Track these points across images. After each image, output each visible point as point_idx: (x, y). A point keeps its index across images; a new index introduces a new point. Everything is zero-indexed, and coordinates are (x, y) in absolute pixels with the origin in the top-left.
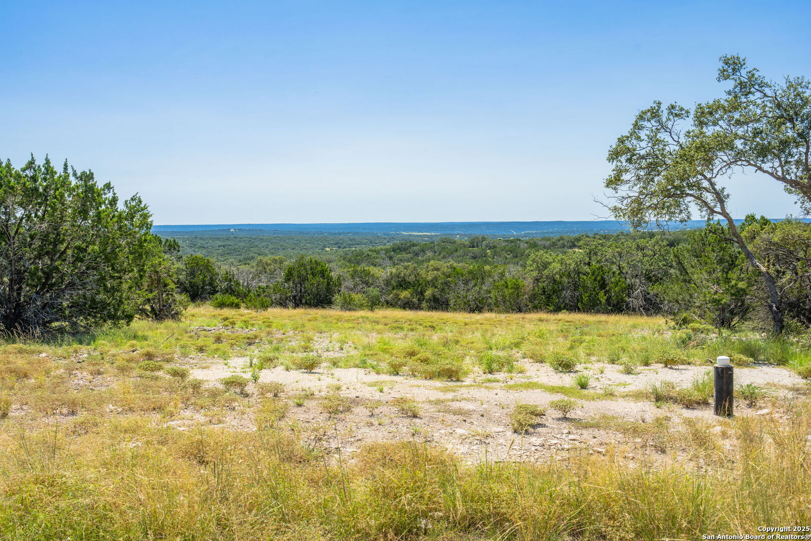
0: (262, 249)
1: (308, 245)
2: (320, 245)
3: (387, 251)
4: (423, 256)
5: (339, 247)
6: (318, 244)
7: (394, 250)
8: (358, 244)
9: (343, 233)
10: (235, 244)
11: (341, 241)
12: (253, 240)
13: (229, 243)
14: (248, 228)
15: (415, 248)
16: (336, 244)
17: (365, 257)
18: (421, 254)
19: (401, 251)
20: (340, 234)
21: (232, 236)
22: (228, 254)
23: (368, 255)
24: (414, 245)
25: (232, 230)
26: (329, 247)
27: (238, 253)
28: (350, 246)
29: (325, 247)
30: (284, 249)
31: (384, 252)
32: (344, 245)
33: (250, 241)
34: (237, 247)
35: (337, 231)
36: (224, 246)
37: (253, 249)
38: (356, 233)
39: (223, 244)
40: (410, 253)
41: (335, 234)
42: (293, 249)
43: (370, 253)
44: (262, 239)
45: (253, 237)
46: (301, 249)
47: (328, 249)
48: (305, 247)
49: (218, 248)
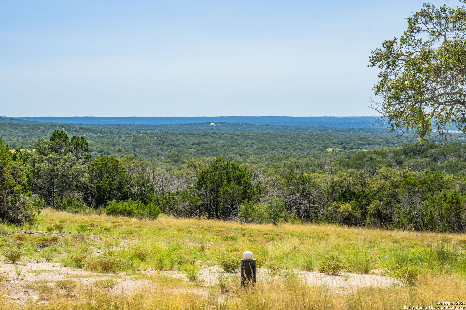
0: (246, 148)
1: (305, 144)
2: (321, 144)
3: (397, 154)
4: (444, 162)
5: (345, 148)
6: (318, 143)
7: (406, 153)
8: (369, 144)
9: (353, 129)
10: (213, 142)
11: (348, 140)
12: (235, 137)
13: (204, 141)
14: (231, 122)
15: (433, 151)
16: (341, 143)
17: (368, 161)
18: (441, 158)
19: (415, 154)
20: (348, 130)
21: (211, 132)
23: (371, 158)
24: (432, 147)
25: (212, 124)
26: (331, 148)
27: (215, 153)
28: (359, 146)
29: (325, 147)
30: (273, 149)
31: (392, 155)
32: (352, 145)
33: (232, 138)
34: (214, 145)
35: (346, 127)
36: (199, 144)
37: (234, 148)
38: (369, 130)
39: (197, 141)
40: (426, 157)
41: (342, 130)
42: (284, 149)
43: (374, 156)
44: (246, 136)
45: (237, 133)
46: (295, 150)
47: (329, 150)
48: (300, 147)
49: (191, 146)
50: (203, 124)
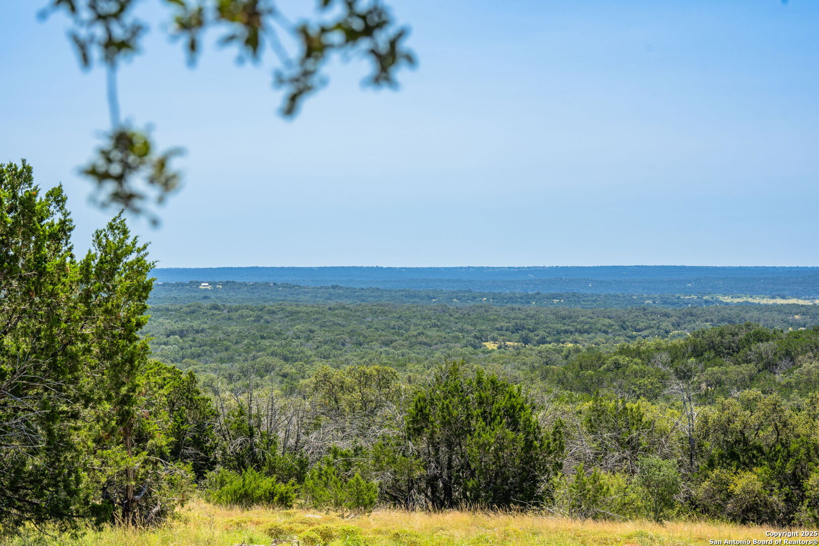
0: (296, 342)
1: (433, 333)
2: (468, 332)
3: (676, 354)
4: (791, 372)
5: (526, 341)
6: (461, 330)
7: (697, 353)
8: (581, 332)
9: (537, 297)
10: (216, 329)
11: (531, 323)
12: (267, 317)
13: (195, 324)
14: (251, 280)
15: (763, 346)
16: (516, 329)
17: (608, 370)
18: (784, 363)
19: (719, 354)
20: (527, 299)
21: (207, 304)
22: (193, 356)
23: (617, 366)
24: (760, 337)
25: (204, 285)
26: (494, 340)
27: (224, 354)
28: (559, 336)
29: (482, 338)
30: (361, 344)
31: (665, 357)
32: (542, 333)
33: (258, 319)
34: (220, 335)
35: (518, 291)
36: (182, 334)
37: (267, 342)
38: (574, 298)
39: (178, 326)
40: (748, 362)
41: (511, 299)
42: (386, 344)
43: (623, 360)
44: (292, 313)
45: (269, 305)
46: (411, 346)
47: (490, 346)
48: (422, 339)
49: (165, 339)
50: (183, 285)
